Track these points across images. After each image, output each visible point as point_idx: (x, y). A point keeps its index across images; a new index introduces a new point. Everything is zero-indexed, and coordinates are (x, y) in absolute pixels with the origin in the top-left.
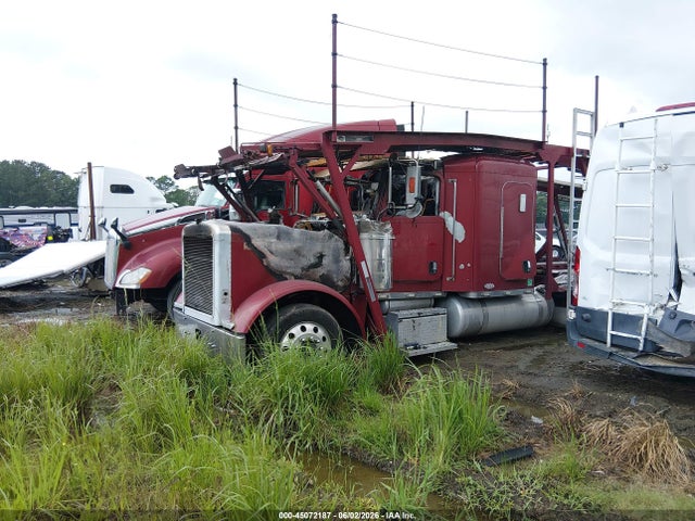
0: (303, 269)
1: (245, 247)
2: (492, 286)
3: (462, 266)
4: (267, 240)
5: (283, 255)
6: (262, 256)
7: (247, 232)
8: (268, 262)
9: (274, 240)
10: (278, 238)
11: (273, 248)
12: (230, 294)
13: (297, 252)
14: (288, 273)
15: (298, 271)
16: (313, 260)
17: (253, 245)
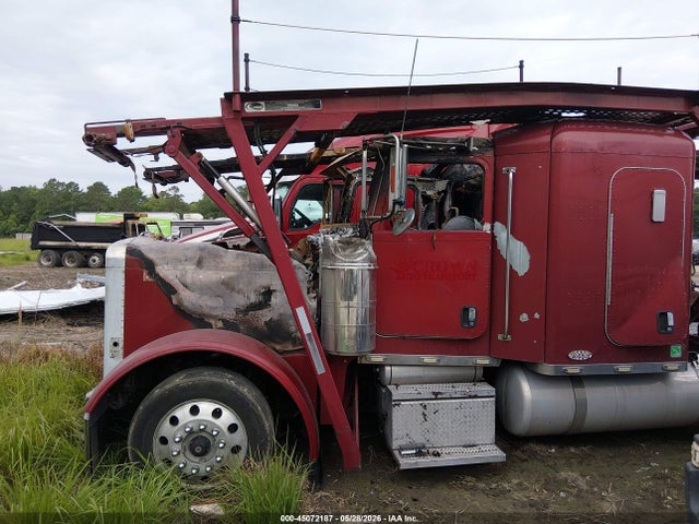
0: (238, 311)
1: (146, 277)
2: (586, 355)
3: (524, 317)
4: (181, 267)
5: (204, 289)
6: (170, 290)
7: (151, 256)
8: (180, 301)
9: (191, 267)
10: (199, 264)
11: (189, 280)
12: (121, 344)
13: (228, 285)
14: (214, 317)
15: (230, 315)
16: (253, 298)
17: (157, 275)
